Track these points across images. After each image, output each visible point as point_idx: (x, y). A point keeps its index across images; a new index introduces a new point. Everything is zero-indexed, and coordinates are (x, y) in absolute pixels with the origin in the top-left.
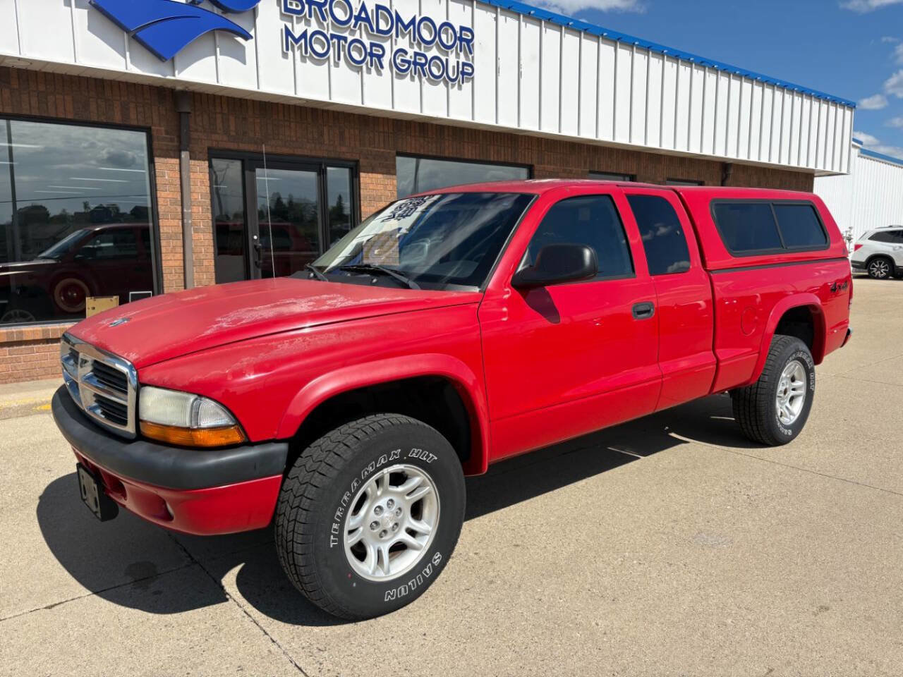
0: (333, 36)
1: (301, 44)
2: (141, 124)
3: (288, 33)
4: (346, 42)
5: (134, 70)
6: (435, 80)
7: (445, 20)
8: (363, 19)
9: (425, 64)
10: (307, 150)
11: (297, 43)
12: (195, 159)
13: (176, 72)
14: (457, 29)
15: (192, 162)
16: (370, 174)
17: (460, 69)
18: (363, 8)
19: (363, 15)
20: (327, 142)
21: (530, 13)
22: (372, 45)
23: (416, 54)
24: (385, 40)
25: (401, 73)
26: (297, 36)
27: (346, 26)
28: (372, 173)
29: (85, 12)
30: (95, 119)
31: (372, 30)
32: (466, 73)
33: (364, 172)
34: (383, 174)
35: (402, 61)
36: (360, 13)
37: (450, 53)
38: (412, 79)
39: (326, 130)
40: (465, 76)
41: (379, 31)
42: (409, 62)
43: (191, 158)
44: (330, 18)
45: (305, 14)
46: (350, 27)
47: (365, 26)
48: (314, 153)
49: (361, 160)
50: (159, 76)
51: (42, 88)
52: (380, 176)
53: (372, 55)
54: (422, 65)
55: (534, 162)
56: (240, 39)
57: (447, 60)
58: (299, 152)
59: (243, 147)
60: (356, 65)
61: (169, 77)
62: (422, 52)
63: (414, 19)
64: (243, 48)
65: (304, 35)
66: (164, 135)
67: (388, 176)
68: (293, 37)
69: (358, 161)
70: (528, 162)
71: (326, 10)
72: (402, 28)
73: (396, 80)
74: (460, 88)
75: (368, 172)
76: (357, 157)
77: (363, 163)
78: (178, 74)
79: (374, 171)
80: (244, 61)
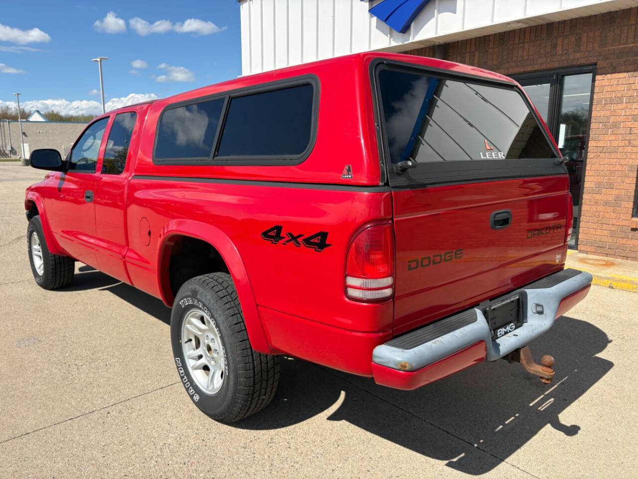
5: (393, 44)
13: (411, 37)
20: (559, 53)
33: (603, 74)
34: (628, 72)
39: (559, 41)
69: (598, 64)
76: (594, 60)
77: (601, 64)
78: (414, 38)
79: (614, 71)
80: (455, 13)
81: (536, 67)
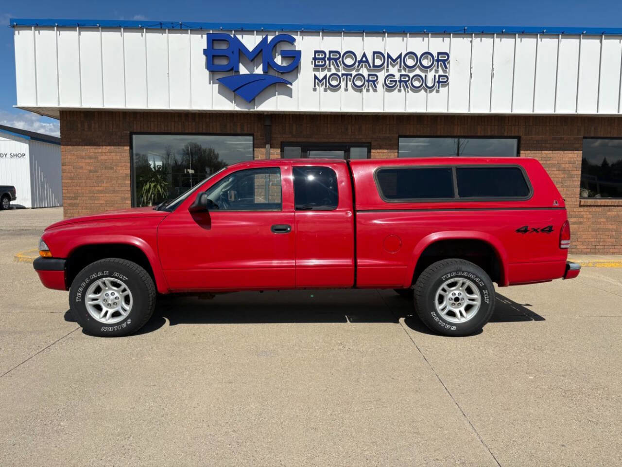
0: (343, 75)
1: (323, 82)
2: (249, 132)
3: (316, 77)
4: (351, 76)
5: (237, 109)
6: (416, 89)
7: (427, 51)
8: (364, 62)
9: (408, 81)
10: (337, 139)
11: (320, 82)
12: (274, 148)
13: (255, 107)
14: (435, 55)
15: (272, 150)
16: (378, 151)
17: (437, 80)
18: (364, 55)
19: (364, 59)
20: (350, 133)
21: (502, 32)
22: (369, 75)
23: (401, 76)
24: (380, 71)
25: (389, 88)
26: (320, 79)
27: (352, 68)
28: (380, 149)
29: (217, 86)
30: (229, 132)
31: (370, 66)
32: (442, 81)
33: (374, 149)
34: (387, 149)
35: (391, 81)
36: (362, 58)
37: (429, 71)
38: (400, 91)
39: (349, 127)
40: (440, 84)
41: (374, 66)
42: (396, 81)
43: (271, 147)
44: (342, 65)
45: (327, 66)
46: (355, 67)
47: (365, 65)
48: (341, 141)
49: (372, 142)
50: (247, 110)
51: (208, 120)
52: (385, 151)
53: (369, 81)
54: (406, 82)
55: (521, 134)
56: (289, 86)
57: (426, 76)
58: (332, 140)
59: (299, 140)
60: (358, 89)
61: (251, 110)
62: (407, 73)
63: (401, 55)
64: (291, 89)
65: (325, 77)
66: (259, 137)
67: (392, 151)
68: (318, 79)
69: (370, 143)
70: (516, 134)
71: (340, 61)
72: (392, 62)
73: (386, 93)
74: (438, 92)
75: (377, 149)
76: (369, 140)
77: (374, 143)
78: (257, 108)
79: (381, 148)
80: (291, 96)
81: (337, 140)
